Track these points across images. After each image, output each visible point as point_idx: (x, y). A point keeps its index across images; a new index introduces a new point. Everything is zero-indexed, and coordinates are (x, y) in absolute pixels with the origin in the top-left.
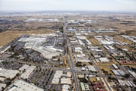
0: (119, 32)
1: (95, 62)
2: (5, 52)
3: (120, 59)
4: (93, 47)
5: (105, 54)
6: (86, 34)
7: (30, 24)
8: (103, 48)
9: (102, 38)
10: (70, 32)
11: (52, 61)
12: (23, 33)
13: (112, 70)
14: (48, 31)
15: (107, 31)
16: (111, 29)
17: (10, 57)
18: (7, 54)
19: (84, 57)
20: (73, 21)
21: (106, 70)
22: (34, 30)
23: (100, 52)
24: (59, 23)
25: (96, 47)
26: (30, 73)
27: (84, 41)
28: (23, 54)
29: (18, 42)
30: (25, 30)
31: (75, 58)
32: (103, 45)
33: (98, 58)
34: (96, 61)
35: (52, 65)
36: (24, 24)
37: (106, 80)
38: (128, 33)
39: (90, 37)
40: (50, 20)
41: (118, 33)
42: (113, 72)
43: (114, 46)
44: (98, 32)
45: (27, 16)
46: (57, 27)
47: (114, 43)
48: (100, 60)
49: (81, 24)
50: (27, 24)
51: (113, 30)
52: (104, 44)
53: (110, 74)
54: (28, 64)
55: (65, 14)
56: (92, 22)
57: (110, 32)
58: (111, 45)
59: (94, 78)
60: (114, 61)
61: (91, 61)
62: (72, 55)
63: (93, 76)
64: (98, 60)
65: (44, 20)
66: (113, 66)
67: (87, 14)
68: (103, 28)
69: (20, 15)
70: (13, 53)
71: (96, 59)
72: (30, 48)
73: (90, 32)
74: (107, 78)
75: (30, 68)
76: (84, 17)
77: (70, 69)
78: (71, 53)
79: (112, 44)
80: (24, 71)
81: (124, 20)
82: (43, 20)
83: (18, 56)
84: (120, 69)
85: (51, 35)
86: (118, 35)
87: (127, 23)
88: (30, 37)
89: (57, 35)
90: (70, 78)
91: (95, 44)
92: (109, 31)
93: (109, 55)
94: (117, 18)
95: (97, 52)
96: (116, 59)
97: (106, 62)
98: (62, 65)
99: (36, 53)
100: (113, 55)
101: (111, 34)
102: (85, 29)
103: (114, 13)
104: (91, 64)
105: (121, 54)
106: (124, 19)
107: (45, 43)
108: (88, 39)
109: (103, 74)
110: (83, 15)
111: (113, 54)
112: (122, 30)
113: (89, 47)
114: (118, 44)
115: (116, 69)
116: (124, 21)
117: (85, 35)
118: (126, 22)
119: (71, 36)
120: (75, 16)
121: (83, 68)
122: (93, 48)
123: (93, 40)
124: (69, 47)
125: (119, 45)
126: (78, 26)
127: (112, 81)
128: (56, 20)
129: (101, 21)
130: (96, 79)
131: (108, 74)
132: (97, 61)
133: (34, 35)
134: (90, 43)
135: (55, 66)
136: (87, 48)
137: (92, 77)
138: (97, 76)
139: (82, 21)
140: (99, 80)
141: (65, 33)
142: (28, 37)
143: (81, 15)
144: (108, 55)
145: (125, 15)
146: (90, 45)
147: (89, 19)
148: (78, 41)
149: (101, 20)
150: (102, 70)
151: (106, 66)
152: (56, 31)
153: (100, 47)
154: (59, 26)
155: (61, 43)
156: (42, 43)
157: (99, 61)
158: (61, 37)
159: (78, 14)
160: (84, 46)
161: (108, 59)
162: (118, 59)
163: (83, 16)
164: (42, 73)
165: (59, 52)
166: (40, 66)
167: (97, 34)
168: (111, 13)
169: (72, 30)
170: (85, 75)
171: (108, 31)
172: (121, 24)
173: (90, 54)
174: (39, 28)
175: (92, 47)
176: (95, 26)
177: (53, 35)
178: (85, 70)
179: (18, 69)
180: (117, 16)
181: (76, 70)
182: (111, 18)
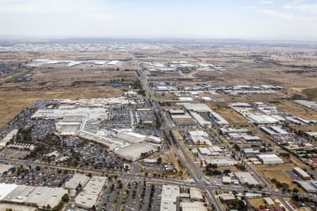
0: (289, 94)
1: (249, 163)
2: (7, 144)
3: (309, 155)
4: (235, 130)
5: (270, 145)
6: (207, 98)
7: (48, 74)
8: (259, 131)
9: (248, 107)
10: (163, 95)
11: (144, 165)
12: (36, 96)
13: (295, 180)
14: (103, 92)
15: (256, 89)
16: (266, 87)
17: (27, 157)
18: (17, 149)
19: (220, 152)
20: (160, 66)
21: (281, 182)
22: (63, 89)
23: (255, 140)
24: (126, 70)
25: (241, 130)
26: (98, 193)
27: (206, 115)
28: (60, 150)
29: (34, 119)
30: (40, 90)
31: (198, 156)
32: (256, 124)
33: (255, 155)
34: (250, 161)
35: (147, 174)
36: (28, 73)
37: (289, 204)
38: (311, 95)
39: (218, 107)
40: (97, 62)
41: (285, 96)
42: (300, 186)
43: (285, 125)
44: (235, 93)
45: (29, 53)
46: (123, 80)
47: (284, 119)
48: (261, 160)
49: (184, 73)
50: (39, 74)
51: (272, 89)
52: (259, 121)
53: (295, 191)
54: (82, 173)
55: (134, 47)
56: (212, 68)
57: (265, 94)
58: (277, 123)
59: (257, 199)
60: (295, 162)
61: (240, 162)
62: (187, 150)
63: (255, 195)
64: (255, 159)
65: (81, 62)
66: (295, 172)
67: (192, 48)
68: (245, 83)
69: (7, 49)
70: (32, 147)
71: (251, 157)
72: (72, 133)
73: (213, 92)
74: (289, 199)
75: (91, 182)
76: (186, 55)
77: (192, 180)
78: (182, 144)
79: (280, 123)
80: (80, 189)
81: (292, 64)
82: (78, 62)
83: (50, 155)
84: (313, 178)
85: (113, 100)
86: (288, 99)
87: (303, 71)
88: (60, 107)
89: (133, 102)
90: (201, 200)
91: (236, 124)
92: (263, 92)
93: (279, 147)
94: (275, 57)
95: (247, 141)
96: (298, 157)
97: (277, 165)
98: (171, 171)
99: (92, 145)
100: (288, 148)
101: (270, 99)
102: (198, 85)
103: (262, 45)
104: (242, 168)
105: (308, 145)
106: (291, 61)
107: (107, 121)
108: (214, 110)
109: (277, 190)
110: (183, 50)
111: (287, 144)
112: (294, 89)
113: (223, 130)
114: (293, 122)
115: (304, 179)
116: (294, 66)
117: (203, 101)
118: (297, 67)
119: (169, 104)
120: (162, 54)
121: (226, 179)
122: (234, 132)
123: (227, 112)
124: (173, 131)
125: (296, 123)
126: (179, 80)
127: (303, 204)
128: (114, 62)
129: (236, 65)
130: (265, 202)
131: (289, 191)
132: (256, 163)
133: (68, 101)
134: (222, 121)
135: (155, 175)
136: (221, 133)
137: (254, 198)
138: (264, 195)
139: (184, 65)
140: (273, 203)
141: (150, 96)
142: (56, 106)
143: (177, 50)
144: (277, 148)
145: (291, 50)
146: (223, 125)
147: (200, 60)
148: (191, 115)
149: (234, 62)
150: (273, 181)
151: (279, 172)
152: (125, 90)
153: (250, 129)
154: (128, 78)
155: (151, 122)
156: (99, 122)
157: (259, 162)
158: (144, 107)
159: (168, 47)
160: (210, 127)
161: (279, 156)
162: (304, 157)
163: (184, 52)
164: (128, 192)
165: (151, 142)
166: (116, 177)
167: (234, 99)
168: (255, 45)
169: (165, 88)
170: (235, 193)
171: (259, 89)
172: (288, 72)
173: (231, 146)
174: (76, 84)
175: (231, 130)
176: (223, 78)
177: (121, 101)
178: (233, 183)
179: (60, 185)
180: (273, 54)
181: (208, 183)
182: (257, 58)
